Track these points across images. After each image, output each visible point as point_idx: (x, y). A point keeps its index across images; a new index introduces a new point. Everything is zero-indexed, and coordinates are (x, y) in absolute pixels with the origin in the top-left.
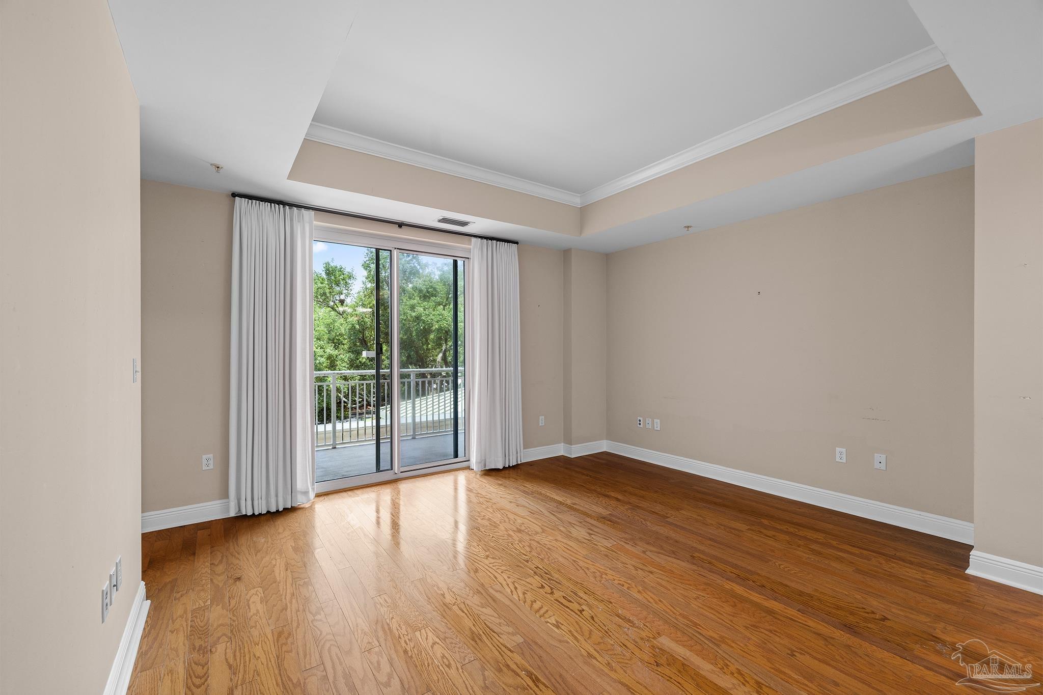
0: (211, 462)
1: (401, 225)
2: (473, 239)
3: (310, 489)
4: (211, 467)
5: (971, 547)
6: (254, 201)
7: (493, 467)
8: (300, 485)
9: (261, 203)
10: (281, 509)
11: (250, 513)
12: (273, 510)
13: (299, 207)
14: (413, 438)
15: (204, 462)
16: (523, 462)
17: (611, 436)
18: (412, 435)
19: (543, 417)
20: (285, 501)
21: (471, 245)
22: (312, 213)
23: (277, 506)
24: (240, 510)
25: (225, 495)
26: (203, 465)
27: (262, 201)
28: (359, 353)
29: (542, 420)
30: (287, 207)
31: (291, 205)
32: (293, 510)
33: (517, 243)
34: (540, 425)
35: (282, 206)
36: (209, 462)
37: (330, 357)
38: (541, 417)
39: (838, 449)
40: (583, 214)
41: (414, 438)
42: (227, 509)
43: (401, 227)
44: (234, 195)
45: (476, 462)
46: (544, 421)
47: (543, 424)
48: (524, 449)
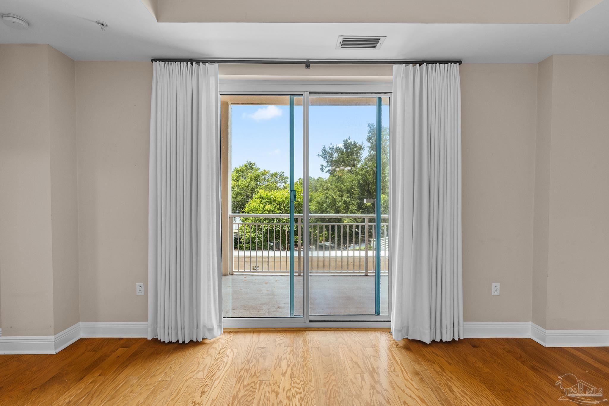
1: (308, 64)
2: (395, 66)
3: (215, 327)
4: (143, 293)
6: (167, 62)
7: (418, 339)
10: (186, 342)
13: (205, 61)
14: (365, 275)
15: (138, 289)
16: (462, 337)
18: (365, 272)
19: (498, 285)
20: (190, 334)
21: (392, 75)
22: (217, 65)
23: (183, 338)
24: (156, 335)
26: (137, 291)
28: (362, 199)
29: (496, 288)
31: (198, 62)
32: (196, 343)
33: (460, 62)
34: (493, 293)
36: (141, 289)
37: (345, 202)
38: (494, 285)
41: (367, 275)
43: (309, 66)
44: (153, 59)
45: (395, 329)
46: (498, 289)
47: (498, 294)
48: (465, 320)
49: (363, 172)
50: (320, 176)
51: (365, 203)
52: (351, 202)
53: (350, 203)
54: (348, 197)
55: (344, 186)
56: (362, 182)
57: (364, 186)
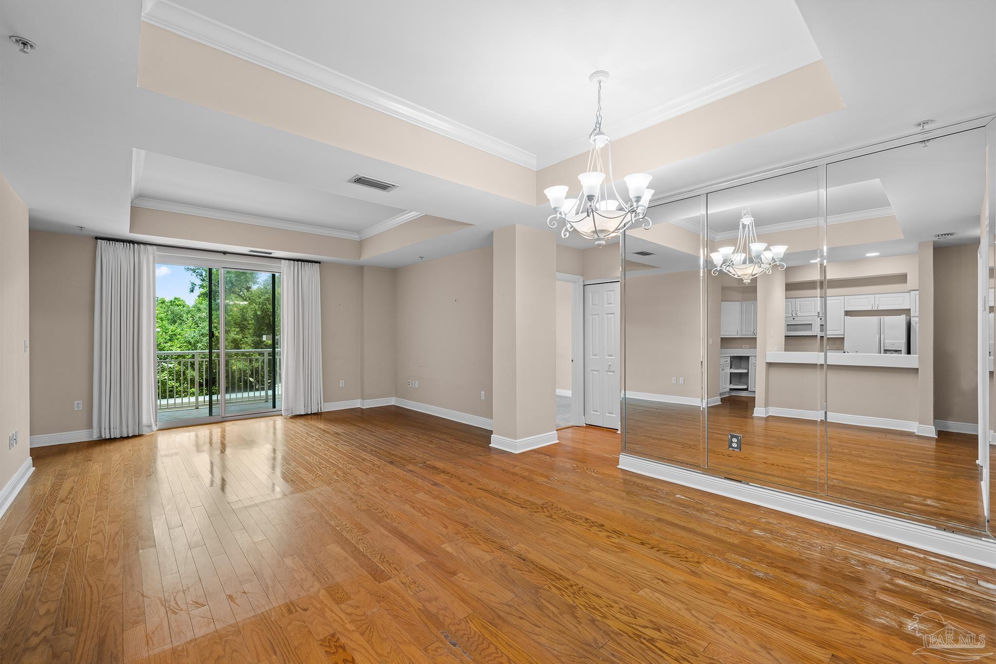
0: (81, 405)
2: (283, 261)
3: (153, 424)
4: (81, 409)
5: (491, 432)
6: (111, 242)
7: (298, 414)
8: (145, 421)
9: (116, 243)
10: (130, 435)
11: (108, 437)
12: (125, 435)
13: (145, 244)
15: (76, 405)
16: (323, 411)
17: (398, 395)
19: (343, 381)
20: (134, 430)
21: (281, 265)
22: (155, 247)
23: (128, 433)
24: (101, 436)
25: (90, 426)
26: (76, 407)
27: (117, 242)
29: (342, 383)
30: (136, 245)
31: (139, 243)
32: (140, 436)
33: (320, 263)
34: (341, 386)
35: (131, 244)
36: (79, 405)
38: (341, 381)
39: (482, 392)
40: (360, 245)
42: (92, 436)
43: (225, 254)
44: (97, 238)
45: (287, 411)
46: (343, 383)
47: (343, 386)
48: (324, 402)
49: (261, 300)
50: (177, 297)
51: (265, 341)
52: (243, 340)
53: (241, 340)
54: (238, 333)
55: (229, 316)
56: (259, 313)
57: (263, 318)
